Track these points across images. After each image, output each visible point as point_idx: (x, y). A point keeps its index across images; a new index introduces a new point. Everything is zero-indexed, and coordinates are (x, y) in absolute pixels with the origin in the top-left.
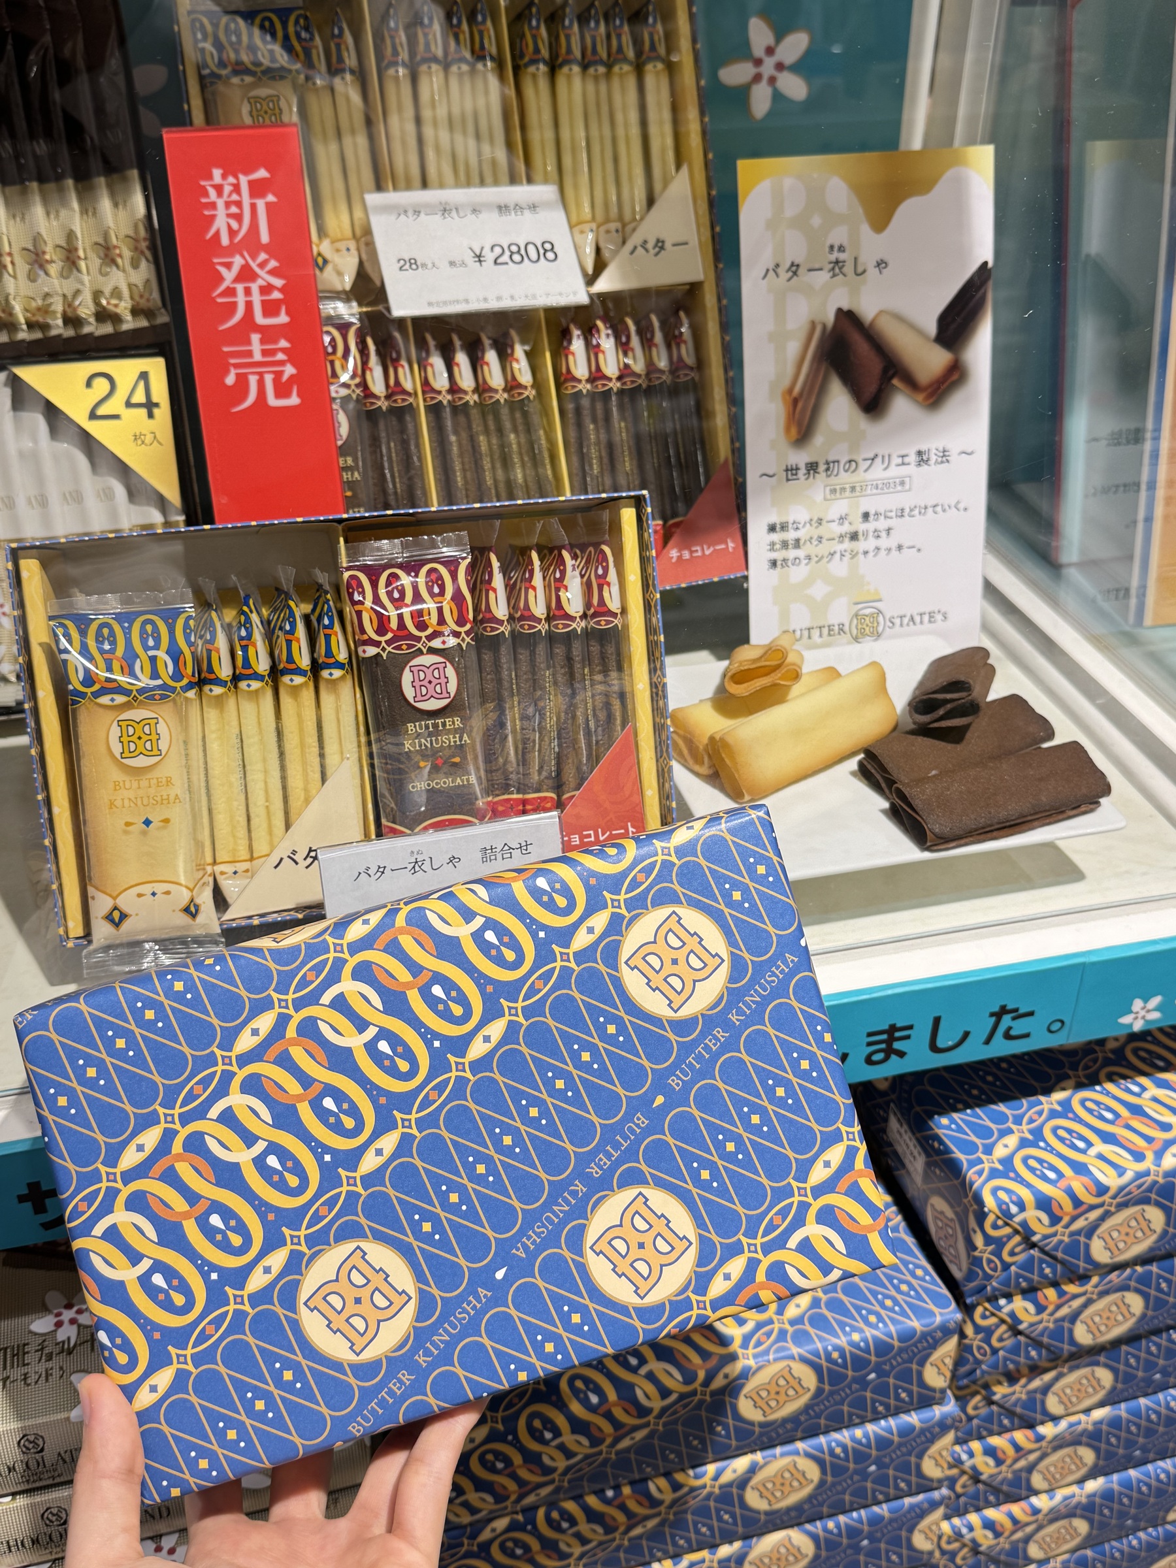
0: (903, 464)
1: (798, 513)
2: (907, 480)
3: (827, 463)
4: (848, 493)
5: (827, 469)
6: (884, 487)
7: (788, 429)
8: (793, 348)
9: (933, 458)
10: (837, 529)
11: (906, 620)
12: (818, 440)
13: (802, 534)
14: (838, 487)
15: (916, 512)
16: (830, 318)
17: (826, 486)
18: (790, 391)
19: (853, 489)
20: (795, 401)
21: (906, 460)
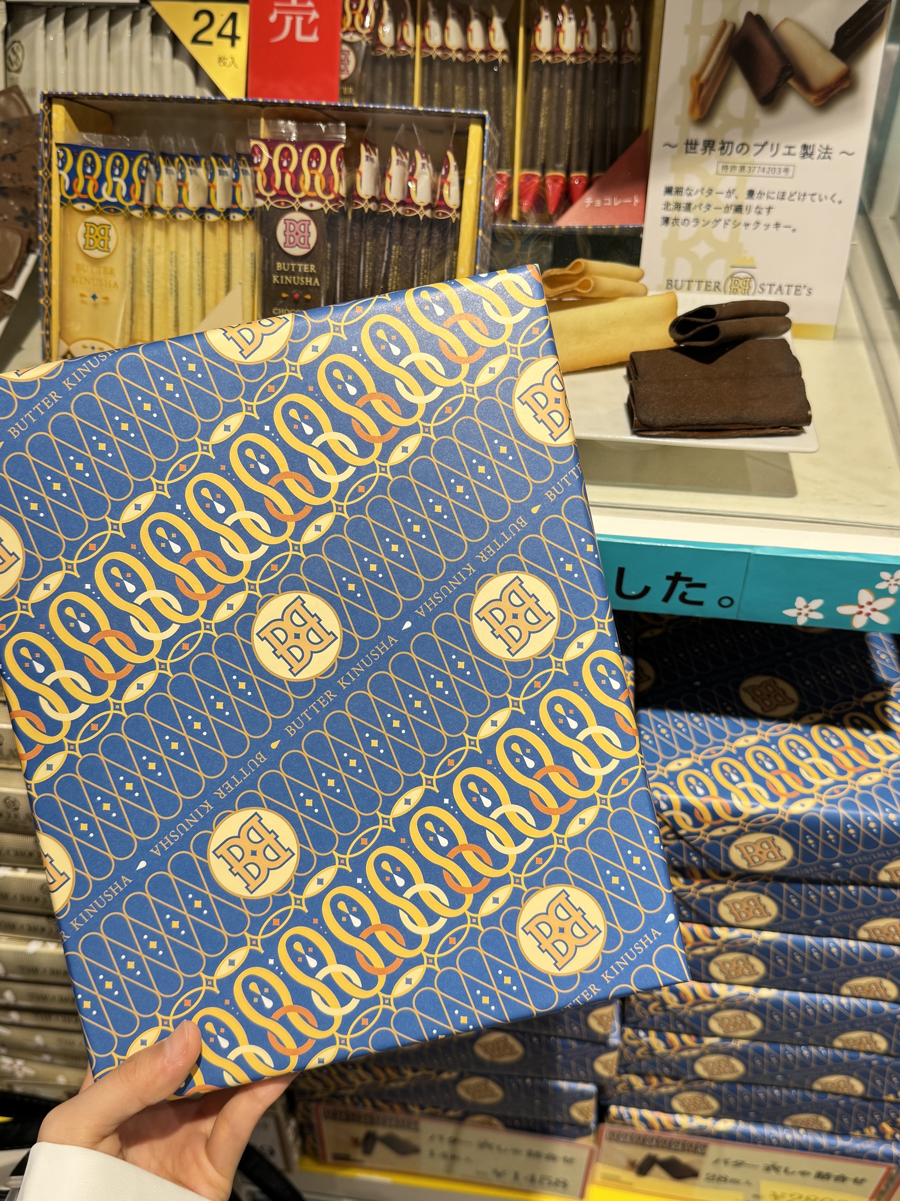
0: (789, 154)
1: (692, 181)
2: (791, 168)
3: (723, 143)
4: (737, 171)
5: (722, 148)
6: (772, 170)
7: (692, 109)
8: (704, 41)
9: (817, 153)
10: (724, 200)
11: (775, 289)
12: (718, 122)
13: (694, 199)
14: (729, 165)
15: (796, 197)
16: (740, 19)
17: (719, 162)
18: (698, 77)
19: (742, 168)
20: (701, 87)
21: (793, 151)
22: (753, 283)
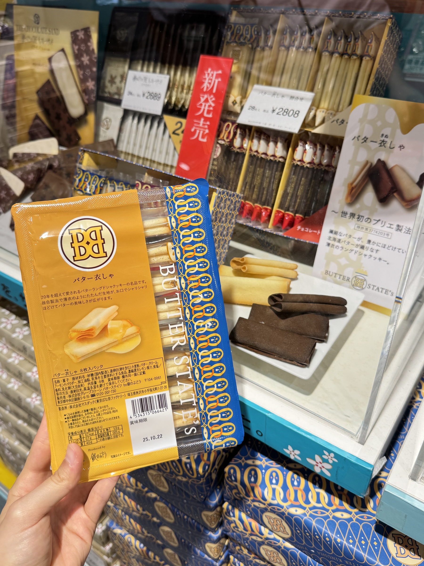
0: (390, 227)
1: (342, 230)
2: (390, 234)
3: (359, 216)
4: (364, 230)
5: (358, 218)
6: (381, 233)
7: (347, 198)
8: (357, 168)
9: (404, 230)
10: (356, 242)
11: (375, 288)
12: (358, 206)
13: (342, 238)
14: (361, 226)
15: (391, 248)
16: (375, 161)
17: (356, 224)
18: (352, 184)
19: (367, 229)
20: (353, 189)
21: (392, 226)
22: (365, 283)
